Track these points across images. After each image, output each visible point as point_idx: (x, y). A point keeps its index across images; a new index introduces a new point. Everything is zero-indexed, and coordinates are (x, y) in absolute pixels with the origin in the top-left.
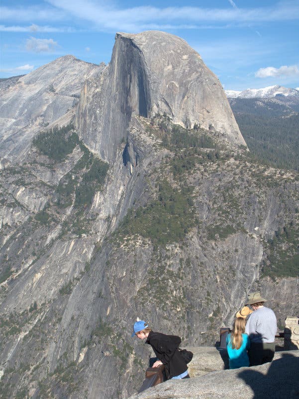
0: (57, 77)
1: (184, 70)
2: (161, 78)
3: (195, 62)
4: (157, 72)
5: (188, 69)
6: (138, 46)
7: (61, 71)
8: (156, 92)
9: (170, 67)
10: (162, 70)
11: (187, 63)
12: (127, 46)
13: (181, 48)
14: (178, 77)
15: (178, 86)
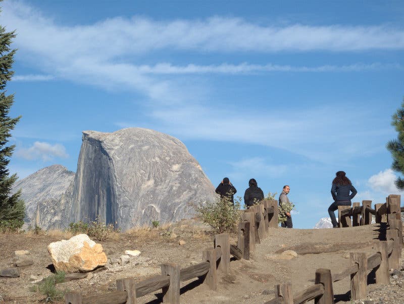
0: (35, 199)
1: (172, 187)
2: (136, 198)
3: (190, 175)
4: (131, 190)
5: (178, 185)
6: (108, 151)
7: (42, 190)
8: (127, 220)
9: (151, 183)
10: (139, 188)
11: (177, 176)
12: (95, 151)
13: (172, 155)
14: (161, 198)
15: (158, 211)
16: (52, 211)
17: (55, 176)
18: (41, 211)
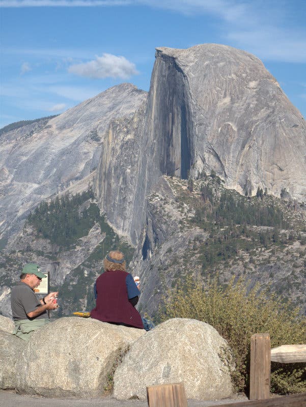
0: (105, 118)
1: (249, 104)
2: (212, 116)
3: (268, 92)
4: (206, 107)
5: (255, 102)
6: (182, 68)
7: (111, 109)
8: (203, 139)
9: (227, 100)
10: (215, 105)
11: (254, 93)
12: (169, 68)
13: (248, 71)
14: (238, 115)
15: (235, 129)
16: (125, 130)
17: (125, 94)
18: (114, 129)
